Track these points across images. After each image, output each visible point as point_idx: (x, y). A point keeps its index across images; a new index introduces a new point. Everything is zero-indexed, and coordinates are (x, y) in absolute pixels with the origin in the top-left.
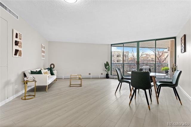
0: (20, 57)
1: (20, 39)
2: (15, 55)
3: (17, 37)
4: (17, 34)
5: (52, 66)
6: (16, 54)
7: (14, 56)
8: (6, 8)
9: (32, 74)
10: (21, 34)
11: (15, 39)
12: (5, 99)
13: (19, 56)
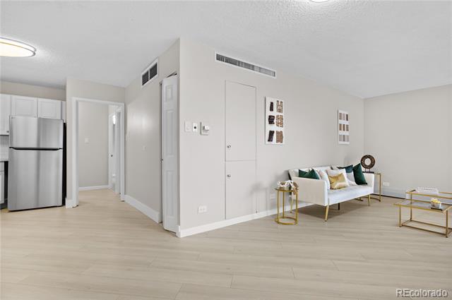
0: (279, 143)
1: (280, 111)
2: (269, 141)
3: (272, 109)
4: (272, 104)
5: (368, 162)
6: (270, 139)
7: (267, 143)
8: (252, 67)
9: (300, 176)
10: (281, 102)
11: (269, 113)
12: (252, 213)
13: (277, 141)
